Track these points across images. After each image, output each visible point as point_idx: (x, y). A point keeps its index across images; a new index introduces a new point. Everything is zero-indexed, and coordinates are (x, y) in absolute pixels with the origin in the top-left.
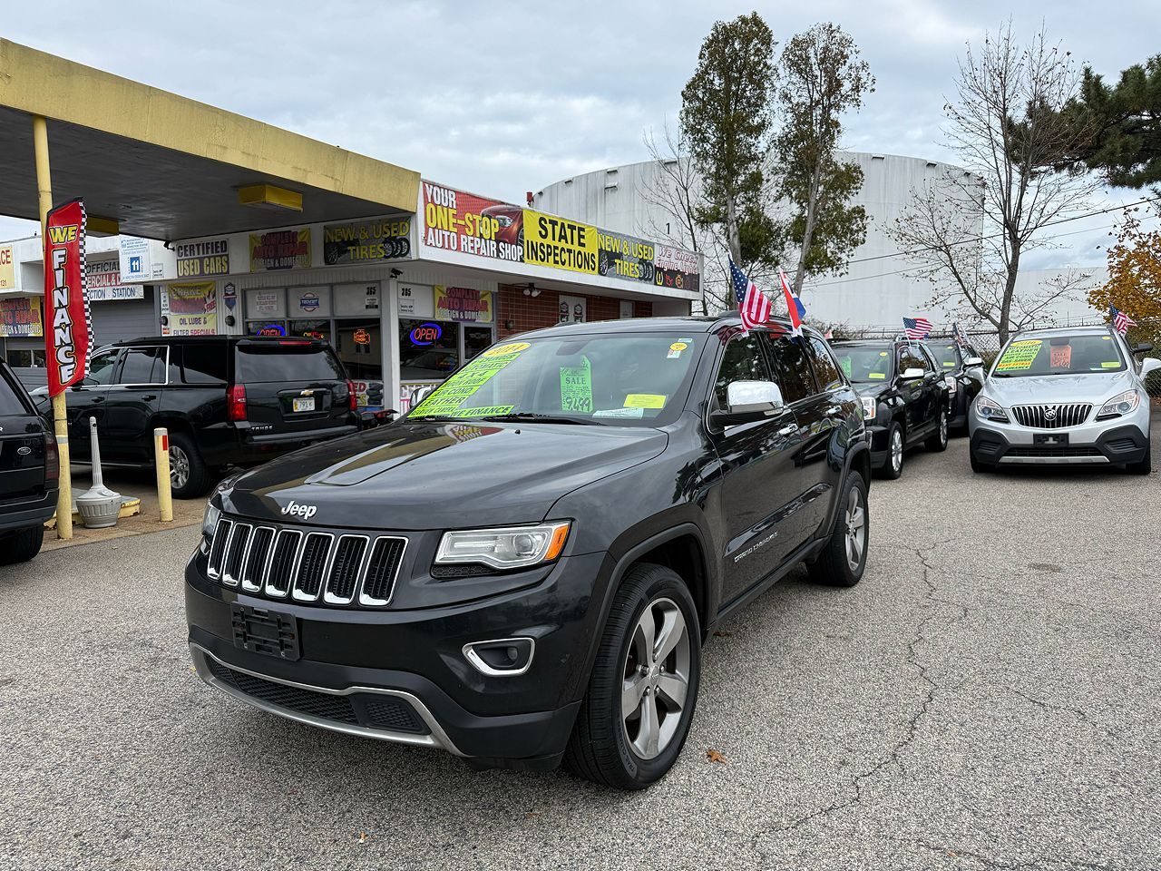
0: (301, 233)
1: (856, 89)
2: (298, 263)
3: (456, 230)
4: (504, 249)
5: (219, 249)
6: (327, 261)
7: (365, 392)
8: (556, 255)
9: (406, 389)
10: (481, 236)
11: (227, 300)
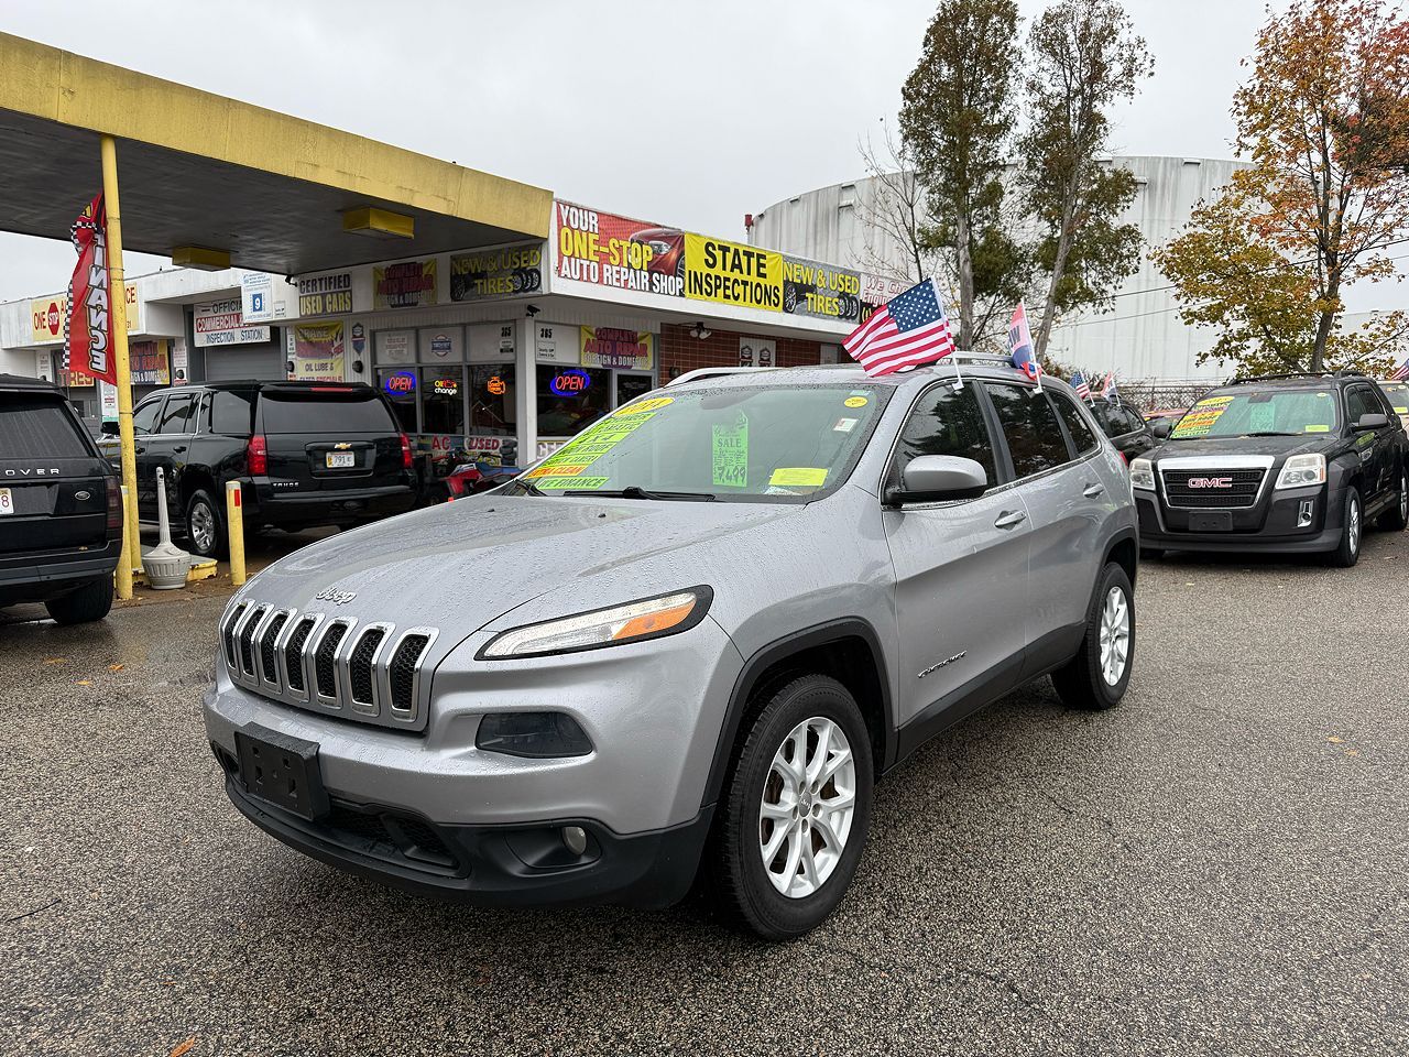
0: (427, 265)
1: (1129, 73)
2: (423, 299)
3: (597, 259)
4: (659, 281)
5: (342, 284)
6: (453, 299)
7: (498, 450)
8: (726, 288)
9: (544, 447)
10: (630, 266)
11: (355, 343)
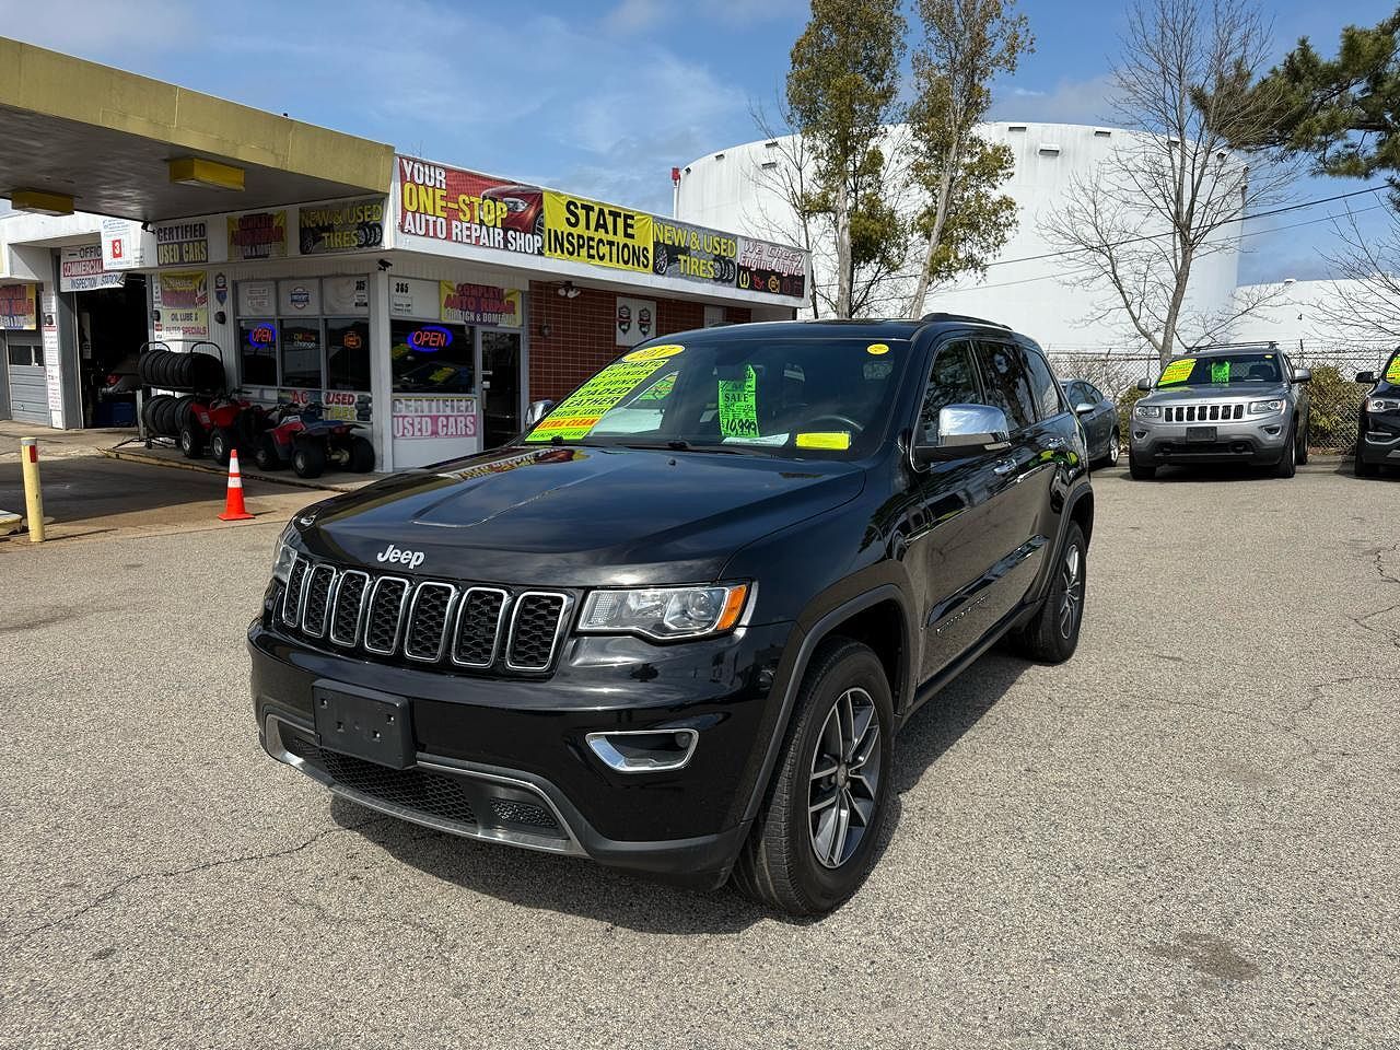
0: (277, 216)
1: (1012, 49)
2: (273, 250)
3: (445, 215)
4: (515, 239)
5: (198, 233)
6: (303, 252)
7: (353, 406)
8: (590, 247)
9: (401, 403)
10: (482, 223)
11: (218, 293)
